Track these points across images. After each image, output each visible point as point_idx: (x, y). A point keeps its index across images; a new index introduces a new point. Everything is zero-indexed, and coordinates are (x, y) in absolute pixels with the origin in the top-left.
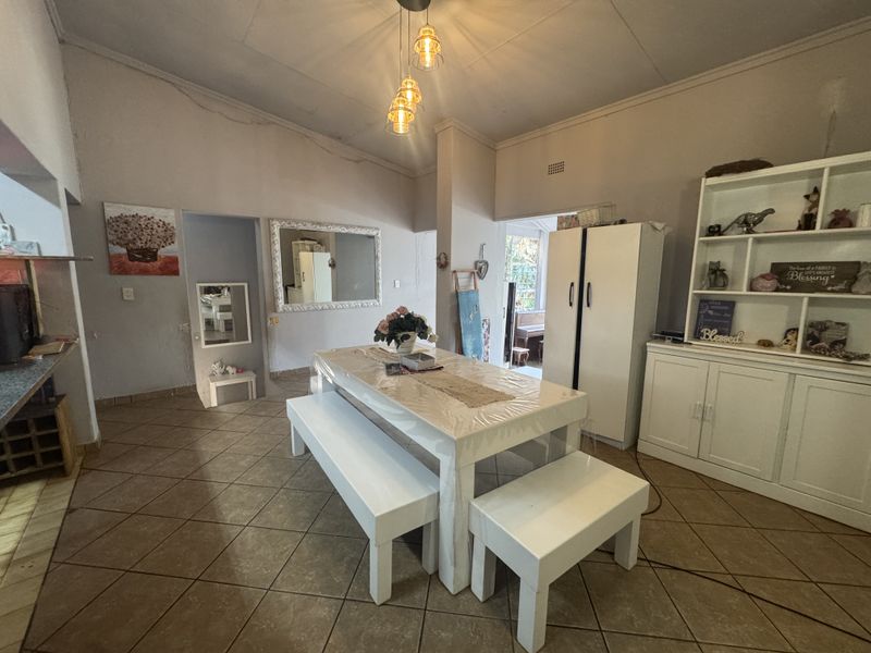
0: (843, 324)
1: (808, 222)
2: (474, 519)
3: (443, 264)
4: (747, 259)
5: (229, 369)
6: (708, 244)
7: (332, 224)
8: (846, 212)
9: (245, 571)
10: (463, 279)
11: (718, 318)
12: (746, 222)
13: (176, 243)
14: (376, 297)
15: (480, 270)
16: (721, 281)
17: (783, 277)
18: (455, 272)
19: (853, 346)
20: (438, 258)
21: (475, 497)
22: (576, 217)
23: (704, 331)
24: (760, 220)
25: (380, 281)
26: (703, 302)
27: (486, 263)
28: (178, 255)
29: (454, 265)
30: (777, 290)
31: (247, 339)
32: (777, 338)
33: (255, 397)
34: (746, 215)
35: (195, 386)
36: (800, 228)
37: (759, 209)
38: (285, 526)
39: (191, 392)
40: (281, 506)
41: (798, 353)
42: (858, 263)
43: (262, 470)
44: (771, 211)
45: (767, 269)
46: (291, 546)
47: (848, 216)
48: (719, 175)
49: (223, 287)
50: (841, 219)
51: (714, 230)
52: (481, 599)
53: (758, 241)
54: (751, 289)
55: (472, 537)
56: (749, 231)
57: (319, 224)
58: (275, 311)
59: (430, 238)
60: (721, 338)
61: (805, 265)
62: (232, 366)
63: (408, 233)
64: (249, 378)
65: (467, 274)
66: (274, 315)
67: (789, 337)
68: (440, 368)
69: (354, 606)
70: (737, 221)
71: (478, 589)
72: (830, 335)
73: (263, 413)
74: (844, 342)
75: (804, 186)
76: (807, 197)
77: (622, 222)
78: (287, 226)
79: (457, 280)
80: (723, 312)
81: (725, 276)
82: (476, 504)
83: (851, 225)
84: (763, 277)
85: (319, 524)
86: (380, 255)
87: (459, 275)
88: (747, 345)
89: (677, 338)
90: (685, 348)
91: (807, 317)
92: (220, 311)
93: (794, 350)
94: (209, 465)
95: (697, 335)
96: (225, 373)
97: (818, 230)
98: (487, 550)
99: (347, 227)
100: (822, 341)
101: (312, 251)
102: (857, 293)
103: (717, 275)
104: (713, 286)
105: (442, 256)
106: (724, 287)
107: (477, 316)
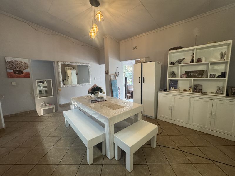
0: (201, 85)
1: (192, 61)
2: (114, 139)
3: (107, 73)
4: (179, 70)
5: (47, 104)
6: (171, 67)
7: (76, 63)
8: (200, 59)
9: (51, 160)
10: (112, 77)
11: (174, 85)
12: (179, 62)
13: (29, 68)
14: (89, 82)
15: (117, 74)
16: (174, 76)
17: (188, 74)
18: (110, 75)
19: (203, 90)
20: (106, 71)
21: (115, 133)
22: (140, 60)
23: (171, 88)
24: (182, 61)
25: (90, 78)
26: (171, 81)
27: (118, 73)
28: (30, 72)
29: (110, 73)
30: (187, 78)
31: (52, 96)
32: (187, 89)
33: (55, 112)
34: (179, 60)
35: (36, 110)
36: (191, 63)
37: (182, 59)
38: (64, 147)
39: (35, 112)
40: (62, 141)
41: (192, 93)
42: (203, 71)
43: (56, 132)
44: (184, 59)
45: (184, 73)
46: (65, 152)
48: (172, 50)
49: (44, 81)
50: (199, 60)
51: (172, 63)
52: (117, 160)
53: (182, 66)
54: (181, 77)
55: (114, 144)
56: (180, 64)
57: (72, 63)
58: (60, 87)
59: (103, 66)
60: (175, 89)
61: (192, 71)
62: (48, 103)
63: (98, 65)
64: (53, 107)
65: (113, 76)
66: (60, 88)
67: (190, 89)
68: (106, 101)
69: (83, 166)
70: (177, 61)
71: (116, 158)
72: (199, 88)
73: (57, 116)
74: (201, 89)
75: (191, 53)
76: (192, 55)
77: (151, 61)
78: (63, 63)
79: (111, 77)
80: (175, 83)
81: (175, 74)
82: (115, 135)
83: (201, 62)
84: (183, 74)
85: (73, 145)
86: (90, 71)
87: (111, 76)
88: (181, 91)
89: (165, 90)
90: (167, 92)
91: (193, 83)
92: (44, 88)
93: (191, 92)
94: (40, 132)
95: (170, 89)
96: (46, 105)
97: (194, 63)
98: (118, 147)
99: (80, 63)
100: (197, 89)
101: (71, 70)
102: (203, 78)
103: (173, 74)
104: (173, 77)
105: (107, 71)
106: (175, 77)
107: (117, 87)
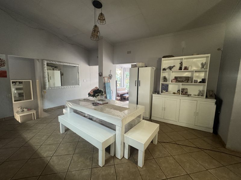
0: (187, 89)
2: (125, 139)
4: (171, 75)
5: (25, 110)
6: (163, 72)
8: (186, 67)
11: (165, 88)
12: (170, 68)
13: (6, 66)
14: (79, 84)
15: (110, 77)
17: (177, 79)
19: (189, 93)
20: (99, 74)
25: (80, 80)
26: (163, 85)
27: (112, 75)
28: (6, 70)
29: (104, 76)
30: (176, 82)
31: (31, 99)
32: (176, 92)
34: (170, 66)
36: (179, 70)
38: (66, 154)
40: (62, 148)
41: (180, 95)
42: (188, 77)
43: (51, 139)
44: (174, 66)
46: (70, 159)
47: (187, 68)
48: (165, 58)
50: (186, 68)
51: (164, 69)
53: (172, 72)
54: (171, 82)
56: (171, 70)
60: (166, 92)
61: (180, 77)
63: (87, 66)
64: (33, 112)
65: (107, 78)
66: (45, 90)
67: (179, 92)
68: (107, 103)
70: (168, 68)
71: (126, 156)
72: (185, 91)
74: (187, 92)
75: (179, 61)
77: (146, 67)
78: (49, 62)
80: (166, 87)
81: (166, 79)
82: (125, 135)
83: (187, 70)
84: (174, 79)
87: (105, 78)
88: (171, 94)
89: (158, 93)
90: (160, 95)
91: (182, 87)
95: (162, 92)
96: (23, 111)
97: (183, 70)
98: (129, 145)
99: (69, 63)
102: (189, 83)
104: (164, 81)
106: (166, 81)
107: (110, 89)
